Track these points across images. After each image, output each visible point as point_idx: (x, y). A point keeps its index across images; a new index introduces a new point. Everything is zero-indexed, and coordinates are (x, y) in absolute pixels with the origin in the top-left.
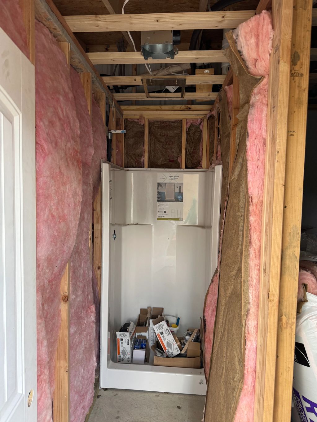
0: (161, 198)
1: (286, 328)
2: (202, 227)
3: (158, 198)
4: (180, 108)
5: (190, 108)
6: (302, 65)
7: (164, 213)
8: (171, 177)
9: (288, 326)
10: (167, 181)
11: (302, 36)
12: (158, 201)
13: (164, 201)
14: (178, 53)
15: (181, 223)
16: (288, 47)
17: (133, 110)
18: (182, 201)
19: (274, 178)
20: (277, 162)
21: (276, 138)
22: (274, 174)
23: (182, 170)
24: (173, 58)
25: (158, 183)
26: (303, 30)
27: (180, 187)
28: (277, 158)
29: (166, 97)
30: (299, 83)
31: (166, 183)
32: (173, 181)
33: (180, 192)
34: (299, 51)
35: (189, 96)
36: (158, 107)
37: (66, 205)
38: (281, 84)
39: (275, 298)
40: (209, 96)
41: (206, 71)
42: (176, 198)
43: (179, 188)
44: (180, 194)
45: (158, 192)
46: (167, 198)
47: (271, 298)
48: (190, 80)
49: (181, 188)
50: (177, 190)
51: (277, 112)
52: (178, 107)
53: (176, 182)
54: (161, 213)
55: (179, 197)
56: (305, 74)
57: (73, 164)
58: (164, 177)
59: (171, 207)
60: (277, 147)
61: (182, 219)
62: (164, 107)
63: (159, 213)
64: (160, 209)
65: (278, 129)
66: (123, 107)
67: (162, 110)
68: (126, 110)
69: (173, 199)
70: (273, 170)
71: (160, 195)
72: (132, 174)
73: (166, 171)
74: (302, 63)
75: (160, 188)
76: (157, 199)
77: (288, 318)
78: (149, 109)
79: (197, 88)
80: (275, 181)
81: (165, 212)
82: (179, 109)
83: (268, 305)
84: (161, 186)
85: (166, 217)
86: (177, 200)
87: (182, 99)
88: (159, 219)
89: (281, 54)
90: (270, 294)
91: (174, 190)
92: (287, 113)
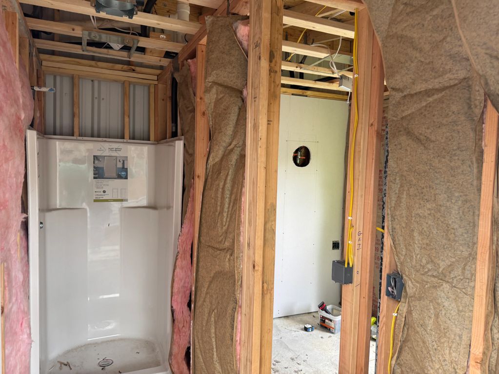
0: (99, 174)
1: (267, 293)
2: (152, 207)
3: (94, 174)
4: (122, 68)
5: (134, 70)
6: (276, 63)
7: (102, 193)
8: (111, 149)
9: (269, 291)
10: (107, 153)
11: (276, 38)
12: (95, 178)
13: (103, 178)
14: (137, 14)
15: (125, 204)
16: (267, 46)
17: (58, 62)
18: (126, 178)
19: (257, 162)
20: (260, 147)
21: (259, 126)
22: (257, 158)
23: (125, 140)
24: (132, 18)
25: (94, 156)
26: (276, 33)
27: (124, 161)
28: (260, 143)
29: (107, 54)
30: (274, 79)
31: (105, 156)
32: (114, 154)
33: (123, 167)
34: (274, 50)
35: (136, 57)
36: (93, 63)
37: (8, 187)
38: (262, 79)
39: (259, 268)
40: (160, 61)
41: (162, 36)
42: (118, 174)
43: (122, 162)
44: (124, 169)
45: (94, 167)
46: (106, 175)
47: (256, 268)
48: (143, 42)
49: (125, 163)
50: (120, 165)
51: (259, 102)
52: (119, 66)
53: (118, 155)
54: (99, 193)
55: (123, 173)
56: (278, 71)
57: (16, 134)
58: (102, 149)
59: (112, 186)
60: (260, 135)
61: (126, 200)
62: (100, 64)
63: (97, 193)
64: (98, 188)
65: (260, 118)
66: (42, 56)
67: (98, 67)
68: (45, 60)
69: (115, 175)
70: (256, 154)
71: (96, 170)
72: (57, 142)
73: (104, 141)
74: (276, 61)
75: (96, 162)
76: (93, 176)
77: (268, 285)
78: (80, 63)
79: (148, 51)
80: (259, 164)
81: (104, 192)
82: (120, 69)
83: (253, 275)
84: (98, 160)
85: (105, 198)
86: (120, 177)
87: (128, 59)
88: (95, 201)
89: (262, 51)
90: (255, 265)
91: (116, 165)
92: (267, 105)
